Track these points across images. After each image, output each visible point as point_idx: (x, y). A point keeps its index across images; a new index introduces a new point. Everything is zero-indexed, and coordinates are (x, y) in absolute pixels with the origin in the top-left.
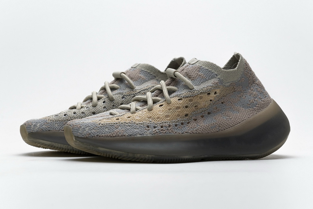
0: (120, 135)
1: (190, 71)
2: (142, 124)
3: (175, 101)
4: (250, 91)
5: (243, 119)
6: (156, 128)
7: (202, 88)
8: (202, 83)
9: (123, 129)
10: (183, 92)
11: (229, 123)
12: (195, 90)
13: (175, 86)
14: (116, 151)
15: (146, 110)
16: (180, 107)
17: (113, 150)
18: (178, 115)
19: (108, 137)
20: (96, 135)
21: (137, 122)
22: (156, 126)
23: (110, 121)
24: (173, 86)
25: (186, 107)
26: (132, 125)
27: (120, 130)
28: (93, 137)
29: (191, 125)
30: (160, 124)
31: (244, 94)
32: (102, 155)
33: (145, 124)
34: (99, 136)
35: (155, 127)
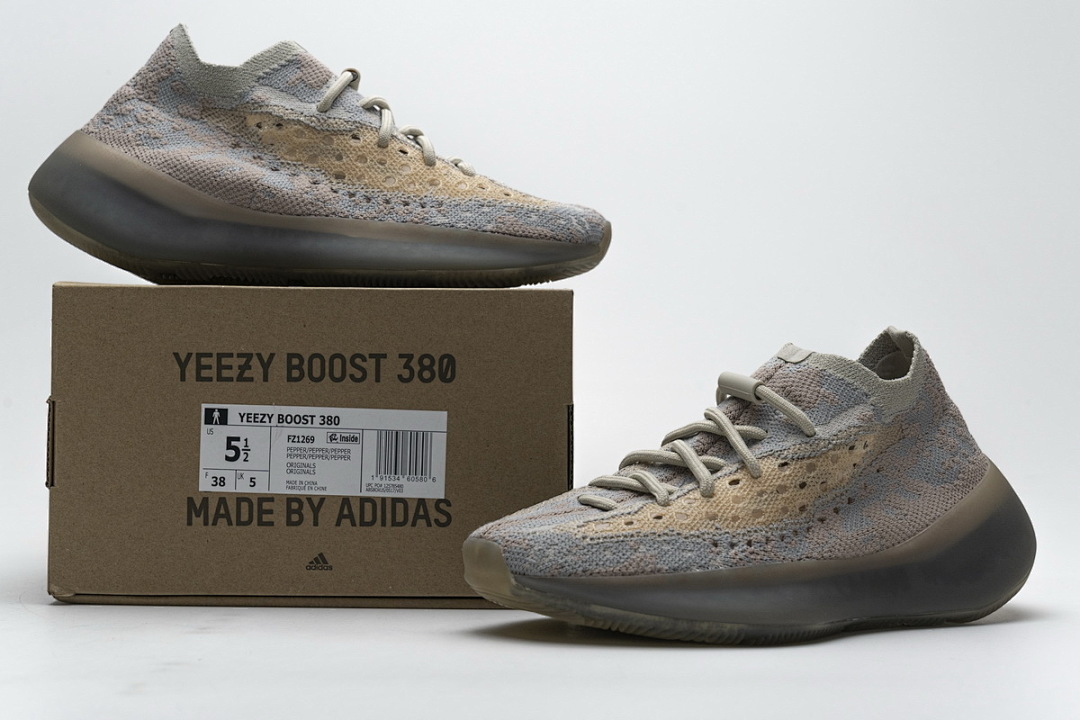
0: (648, 569)
1: (795, 384)
2: (698, 537)
3: (773, 471)
4: (938, 435)
5: (933, 515)
6: (736, 548)
7: (834, 432)
8: (833, 417)
9: (653, 553)
10: (787, 444)
11: (903, 528)
12: (820, 439)
13: (754, 424)
14: (642, 615)
15: (697, 494)
16: (786, 487)
17: (636, 612)
18: (785, 510)
19: (616, 574)
20: (581, 569)
21: (685, 532)
22: (735, 540)
23: (608, 529)
24: (748, 424)
25: (803, 486)
26: (673, 538)
27: (644, 556)
28: (573, 576)
29: (816, 534)
30: (744, 534)
31: (926, 444)
32: (599, 625)
33: (706, 536)
34: (589, 572)
35: (732, 545)
